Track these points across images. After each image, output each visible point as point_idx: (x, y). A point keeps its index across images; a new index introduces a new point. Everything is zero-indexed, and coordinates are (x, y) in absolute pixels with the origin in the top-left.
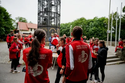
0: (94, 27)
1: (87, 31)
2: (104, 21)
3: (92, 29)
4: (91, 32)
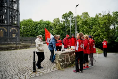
0: (43, 29)
1: (36, 33)
2: (50, 24)
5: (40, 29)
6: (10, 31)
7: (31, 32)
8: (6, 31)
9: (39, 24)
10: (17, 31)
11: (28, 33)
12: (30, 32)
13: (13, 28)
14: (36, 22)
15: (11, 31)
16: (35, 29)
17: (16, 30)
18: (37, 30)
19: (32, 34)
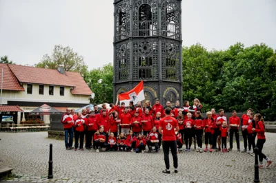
0: (242, 78)
1: (219, 92)
2: (269, 60)
3: (235, 82)
4: (234, 93)
5: (231, 77)
6: (164, 96)
7: (199, 88)
8: (156, 96)
9: (226, 59)
10: (178, 95)
11: (191, 92)
12: (196, 89)
13: (168, 89)
14: (217, 56)
15: (166, 96)
16: (215, 77)
17: (176, 92)
18: (219, 82)
19: (204, 94)
